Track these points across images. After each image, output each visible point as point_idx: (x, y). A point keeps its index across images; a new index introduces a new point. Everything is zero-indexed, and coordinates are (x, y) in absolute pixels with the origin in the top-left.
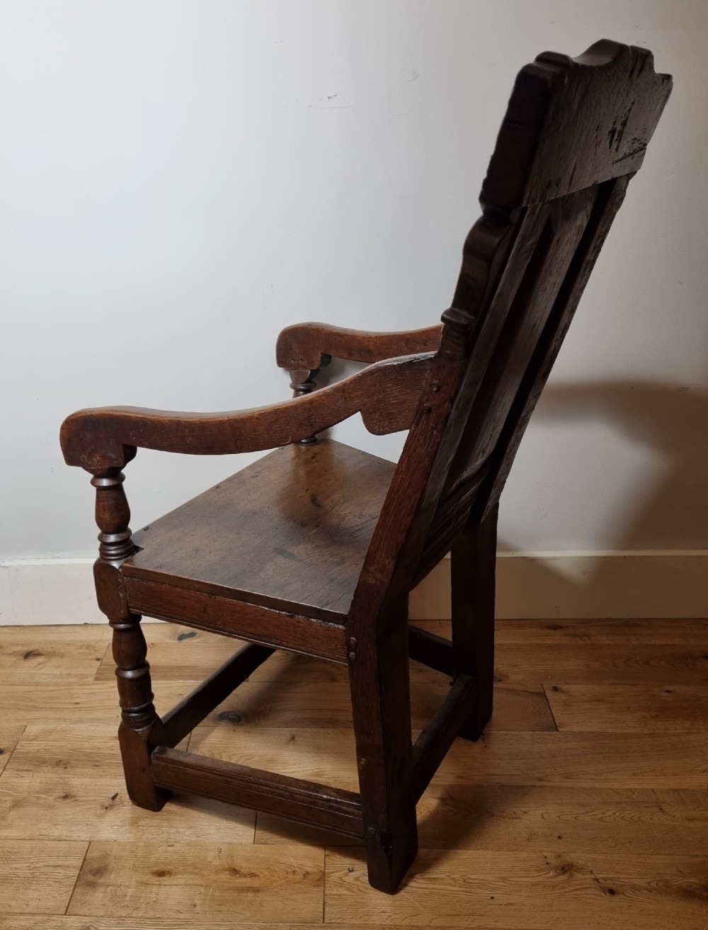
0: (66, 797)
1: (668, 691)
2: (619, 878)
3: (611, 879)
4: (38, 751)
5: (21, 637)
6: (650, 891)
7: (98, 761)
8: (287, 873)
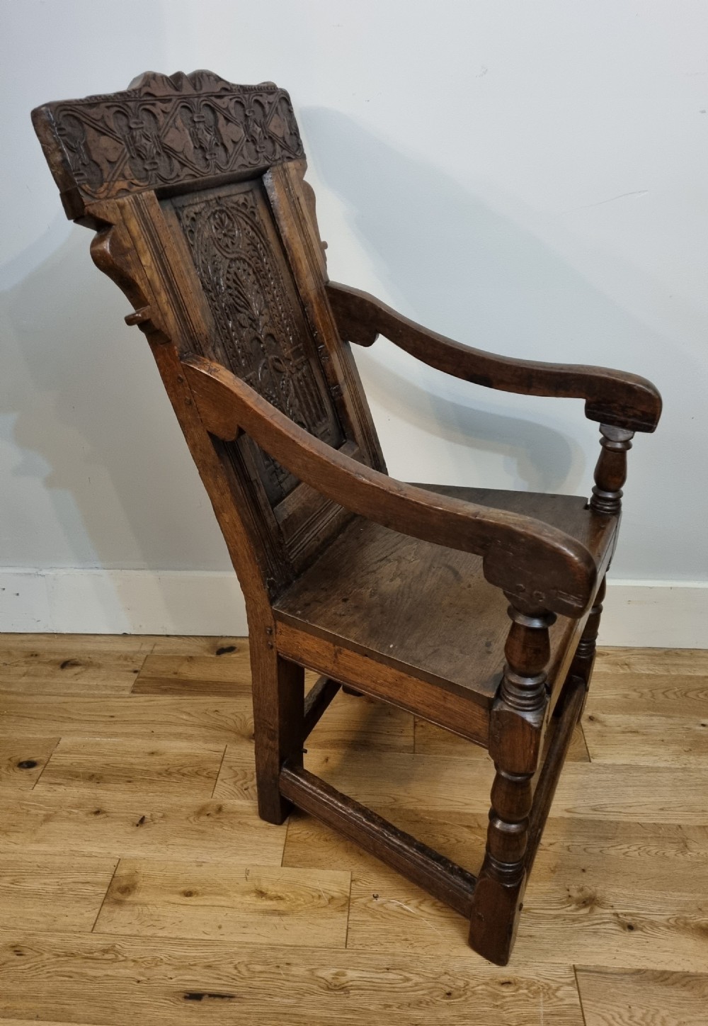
0: (97, 813)
1: (703, 725)
2: (639, 914)
3: (631, 914)
4: (72, 764)
5: (59, 645)
6: (668, 928)
7: (130, 777)
8: (313, 897)
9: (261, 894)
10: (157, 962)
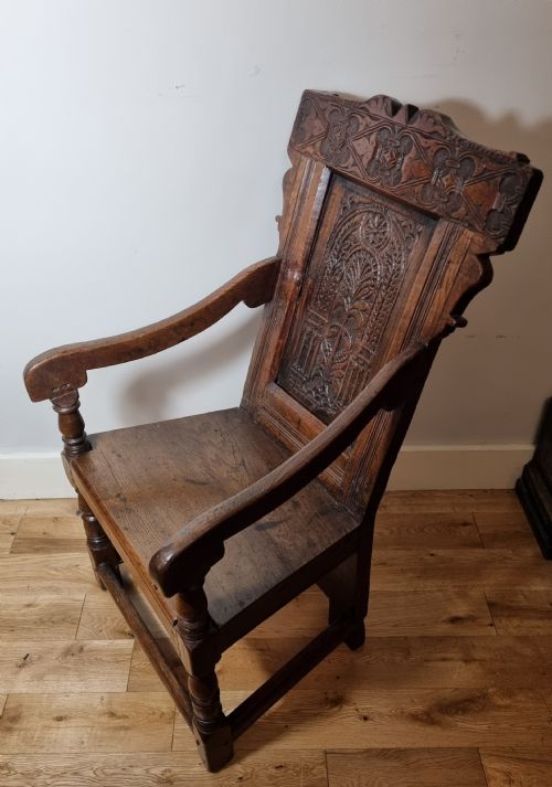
1: (431, 555)
2: (372, 708)
3: (366, 709)
6: (390, 717)
7: (13, 627)
8: (149, 714)
9: (112, 715)
10: (39, 772)
